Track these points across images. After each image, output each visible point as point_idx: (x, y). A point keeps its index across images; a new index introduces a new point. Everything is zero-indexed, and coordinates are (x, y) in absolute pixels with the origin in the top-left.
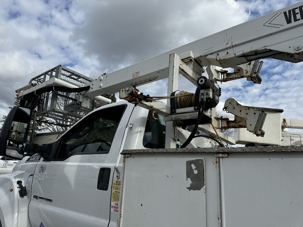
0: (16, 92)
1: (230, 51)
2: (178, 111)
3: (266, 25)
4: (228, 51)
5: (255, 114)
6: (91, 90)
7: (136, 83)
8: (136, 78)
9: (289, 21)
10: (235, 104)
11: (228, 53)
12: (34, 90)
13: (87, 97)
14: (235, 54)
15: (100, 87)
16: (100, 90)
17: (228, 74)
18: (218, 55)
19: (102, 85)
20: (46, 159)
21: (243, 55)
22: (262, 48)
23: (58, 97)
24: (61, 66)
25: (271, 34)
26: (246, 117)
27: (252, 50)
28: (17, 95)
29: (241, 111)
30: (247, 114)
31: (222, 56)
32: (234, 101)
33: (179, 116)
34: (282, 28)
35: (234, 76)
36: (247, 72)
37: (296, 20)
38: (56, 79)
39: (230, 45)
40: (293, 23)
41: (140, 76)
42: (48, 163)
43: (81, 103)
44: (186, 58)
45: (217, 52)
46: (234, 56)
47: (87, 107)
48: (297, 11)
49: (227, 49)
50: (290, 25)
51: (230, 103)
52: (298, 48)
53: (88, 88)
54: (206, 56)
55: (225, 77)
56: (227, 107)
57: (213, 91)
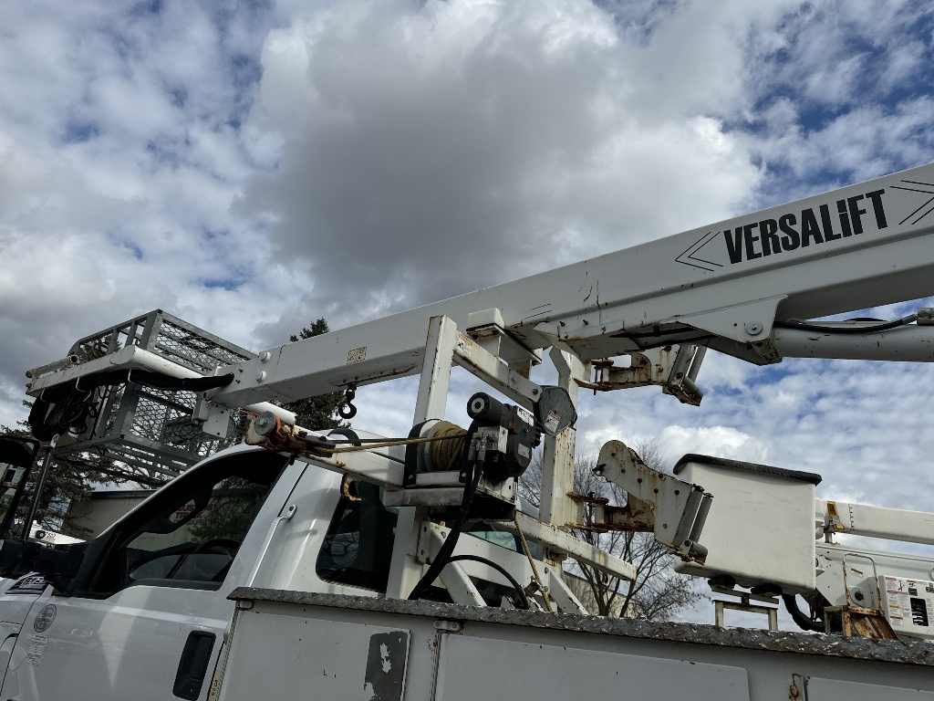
0: (29, 375)
1: (593, 318)
2: (423, 478)
3: (684, 258)
4: (588, 317)
5: (677, 493)
6: (233, 387)
7: (356, 378)
8: (355, 366)
9: (735, 257)
10: (625, 457)
11: (586, 323)
12: (74, 377)
13: (224, 404)
14: (604, 329)
15: (259, 381)
16: (257, 388)
17: (616, 372)
18: (563, 324)
19: (264, 373)
20: (62, 591)
21: (623, 332)
22: (669, 319)
23: (141, 399)
24: (160, 311)
25: (692, 286)
26: (653, 500)
27: (647, 321)
28: (29, 386)
29: (640, 481)
30: (656, 491)
31: (573, 328)
32: (625, 450)
33: (423, 494)
34: (718, 272)
35: (630, 377)
36: (661, 371)
37: (751, 255)
38: (138, 350)
39: (592, 302)
40: (745, 264)
41: (367, 359)
42: (64, 603)
43: (201, 421)
44: (483, 326)
45: (561, 319)
46: (601, 332)
47: (218, 434)
48: (756, 232)
49: (586, 311)
50: (738, 267)
51: (613, 455)
52: (755, 329)
53: (228, 379)
54: (536, 323)
55: (606, 379)
56: (605, 465)
57: (511, 432)
